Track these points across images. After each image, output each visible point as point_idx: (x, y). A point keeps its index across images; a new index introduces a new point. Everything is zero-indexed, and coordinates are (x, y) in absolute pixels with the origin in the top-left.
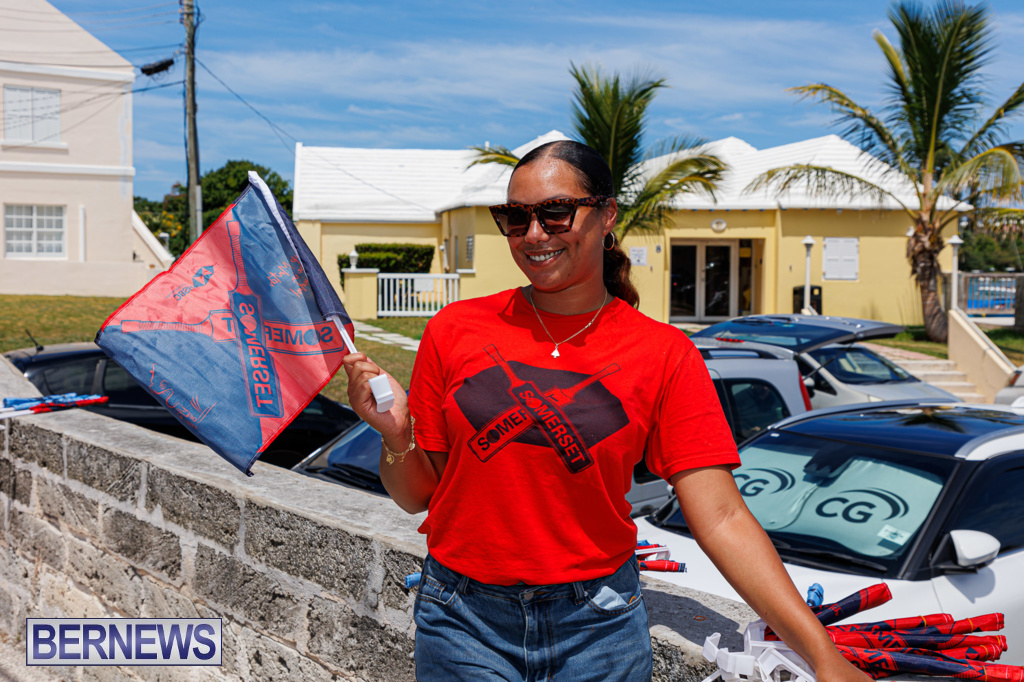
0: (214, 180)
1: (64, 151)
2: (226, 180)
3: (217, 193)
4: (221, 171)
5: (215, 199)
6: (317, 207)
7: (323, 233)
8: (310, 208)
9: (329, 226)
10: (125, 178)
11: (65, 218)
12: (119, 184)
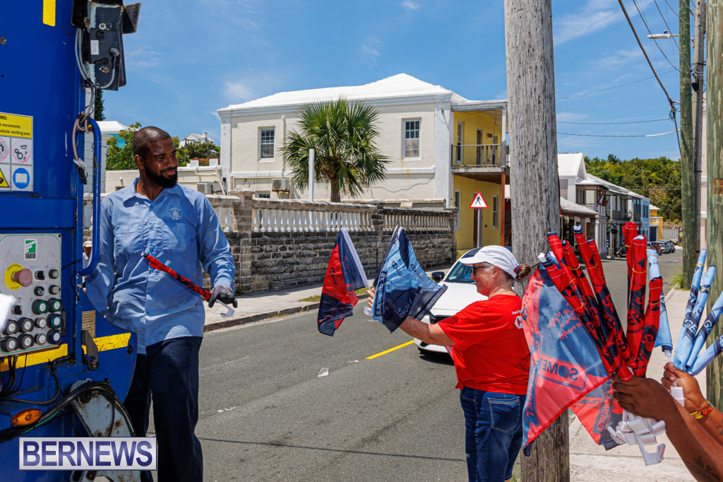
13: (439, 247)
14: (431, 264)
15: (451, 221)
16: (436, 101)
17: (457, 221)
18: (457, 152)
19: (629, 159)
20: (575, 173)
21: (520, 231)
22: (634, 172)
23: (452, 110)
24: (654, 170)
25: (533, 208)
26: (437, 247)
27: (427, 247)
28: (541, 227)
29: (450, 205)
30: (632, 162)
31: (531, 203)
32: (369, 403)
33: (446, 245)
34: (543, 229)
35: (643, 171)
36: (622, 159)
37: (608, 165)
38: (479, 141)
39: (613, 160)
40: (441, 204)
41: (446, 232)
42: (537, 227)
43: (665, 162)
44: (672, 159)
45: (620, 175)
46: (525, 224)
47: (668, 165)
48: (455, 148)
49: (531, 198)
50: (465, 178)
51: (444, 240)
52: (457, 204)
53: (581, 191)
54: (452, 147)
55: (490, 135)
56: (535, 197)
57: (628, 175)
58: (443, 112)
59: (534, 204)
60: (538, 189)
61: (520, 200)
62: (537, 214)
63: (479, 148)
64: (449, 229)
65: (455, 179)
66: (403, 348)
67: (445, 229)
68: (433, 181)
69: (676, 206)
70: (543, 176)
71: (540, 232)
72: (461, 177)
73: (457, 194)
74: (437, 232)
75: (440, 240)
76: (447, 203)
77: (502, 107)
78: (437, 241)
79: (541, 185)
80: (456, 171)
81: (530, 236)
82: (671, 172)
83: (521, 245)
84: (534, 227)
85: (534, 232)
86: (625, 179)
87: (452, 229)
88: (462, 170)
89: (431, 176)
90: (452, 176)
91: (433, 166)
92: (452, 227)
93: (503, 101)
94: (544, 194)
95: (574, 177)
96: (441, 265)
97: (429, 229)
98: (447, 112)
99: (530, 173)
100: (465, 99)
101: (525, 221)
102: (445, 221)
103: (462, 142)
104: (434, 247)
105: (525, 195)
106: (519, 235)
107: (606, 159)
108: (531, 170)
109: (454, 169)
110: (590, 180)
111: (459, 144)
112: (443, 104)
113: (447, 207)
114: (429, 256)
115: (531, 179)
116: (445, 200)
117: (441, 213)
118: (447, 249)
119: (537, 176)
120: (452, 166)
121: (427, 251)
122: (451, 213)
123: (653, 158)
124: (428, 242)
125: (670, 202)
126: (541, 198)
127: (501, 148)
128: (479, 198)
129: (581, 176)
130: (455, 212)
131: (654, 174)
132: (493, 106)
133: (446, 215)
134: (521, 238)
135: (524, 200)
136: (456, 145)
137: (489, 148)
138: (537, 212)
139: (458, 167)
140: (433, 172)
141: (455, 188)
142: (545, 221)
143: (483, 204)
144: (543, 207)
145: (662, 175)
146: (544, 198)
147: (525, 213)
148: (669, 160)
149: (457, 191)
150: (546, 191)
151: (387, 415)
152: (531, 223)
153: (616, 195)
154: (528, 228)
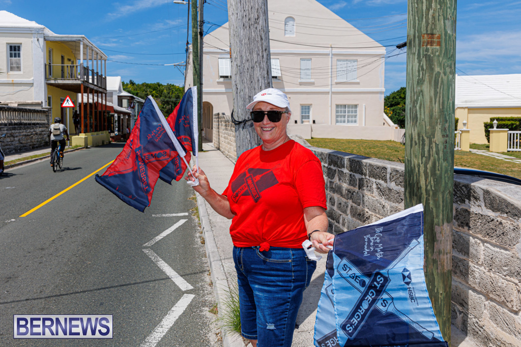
0: (395, 95)
1: (358, 83)
2: (400, 95)
3: (396, 100)
4: (398, 92)
5: (395, 103)
6: (466, 102)
7: (469, 113)
8: (462, 102)
9: (471, 110)
10: (381, 93)
11: (358, 109)
12: (379, 95)
13: (40, 134)
14: (35, 146)
15: (47, 116)
16: (33, 32)
17: (51, 116)
18: (49, 69)
19: (141, 83)
20: (117, 88)
21: (246, 85)
22: (144, 90)
23: (45, 39)
24: (154, 90)
25: (257, 64)
26: (38, 134)
27: (32, 134)
28: (263, 81)
29: (45, 106)
30: (143, 85)
31: (255, 60)
32: (43, 252)
33: (44, 133)
34: (265, 83)
35: (148, 90)
36: (137, 83)
37: (129, 86)
38: (63, 63)
39: (132, 83)
40: (40, 104)
41: (44, 124)
42: (260, 81)
43: (159, 85)
44: (163, 84)
45: (136, 92)
46: (250, 78)
47: (161, 87)
48: (47, 67)
49: (255, 55)
50: (55, 88)
51: (43, 129)
52: (49, 105)
53: (120, 99)
54: (46, 65)
55: (69, 60)
56: (258, 55)
57: (141, 92)
58: (38, 40)
59: (258, 61)
60: (260, 48)
61: (245, 58)
62: (260, 71)
63: (63, 67)
64: (46, 122)
65: (48, 88)
66: (46, 205)
67: (43, 122)
68: (33, 88)
69: (166, 110)
70: (263, 38)
71: (263, 85)
72: (52, 87)
73: (49, 98)
74: (38, 124)
75: (40, 129)
76: (44, 104)
77: (80, 40)
78: (38, 130)
79: (262, 45)
80: (49, 82)
81: (255, 89)
82: (162, 91)
83: (247, 97)
84: (258, 80)
85: (258, 85)
86: (139, 94)
87: (48, 122)
88: (52, 82)
89: (31, 85)
90: (46, 86)
91: (32, 78)
92: (48, 120)
93: (81, 36)
94: (264, 53)
95: (116, 91)
96: (42, 146)
97: (33, 122)
98: (41, 40)
99: (253, 34)
100: (53, 33)
101: (250, 76)
102: (43, 117)
103: (51, 63)
104: (36, 134)
105: (250, 53)
106: (245, 88)
107: (129, 82)
108: (254, 31)
109: (48, 80)
110: (124, 93)
111: (50, 64)
112: (38, 35)
113: (44, 107)
114: (33, 140)
115: (254, 39)
116: (42, 102)
117: (41, 111)
118: (45, 136)
119: (259, 37)
120: (46, 78)
121: (32, 137)
122: (47, 111)
123: (153, 83)
124: (32, 130)
125: (163, 108)
126: (263, 56)
127: (80, 68)
128: (68, 100)
129: (120, 91)
130: (50, 110)
131: (154, 92)
132: (74, 39)
133: (44, 112)
134: (247, 90)
135: (249, 58)
136: (48, 64)
137: (69, 67)
138: (260, 68)
139: (50, 79)
140: (32, 82)
141: (48, 94)
142: (266, 76)
143: (71, 104)
144: (264, 64)
145: (158, 92)
146: (265, 56)
147: (250, 69)
148: (161, 84)
149: (50, 96)
150: (266, 50)
151: (65, 260)
152: (255, 77)
153: (138, 102)
154: (253, 81)
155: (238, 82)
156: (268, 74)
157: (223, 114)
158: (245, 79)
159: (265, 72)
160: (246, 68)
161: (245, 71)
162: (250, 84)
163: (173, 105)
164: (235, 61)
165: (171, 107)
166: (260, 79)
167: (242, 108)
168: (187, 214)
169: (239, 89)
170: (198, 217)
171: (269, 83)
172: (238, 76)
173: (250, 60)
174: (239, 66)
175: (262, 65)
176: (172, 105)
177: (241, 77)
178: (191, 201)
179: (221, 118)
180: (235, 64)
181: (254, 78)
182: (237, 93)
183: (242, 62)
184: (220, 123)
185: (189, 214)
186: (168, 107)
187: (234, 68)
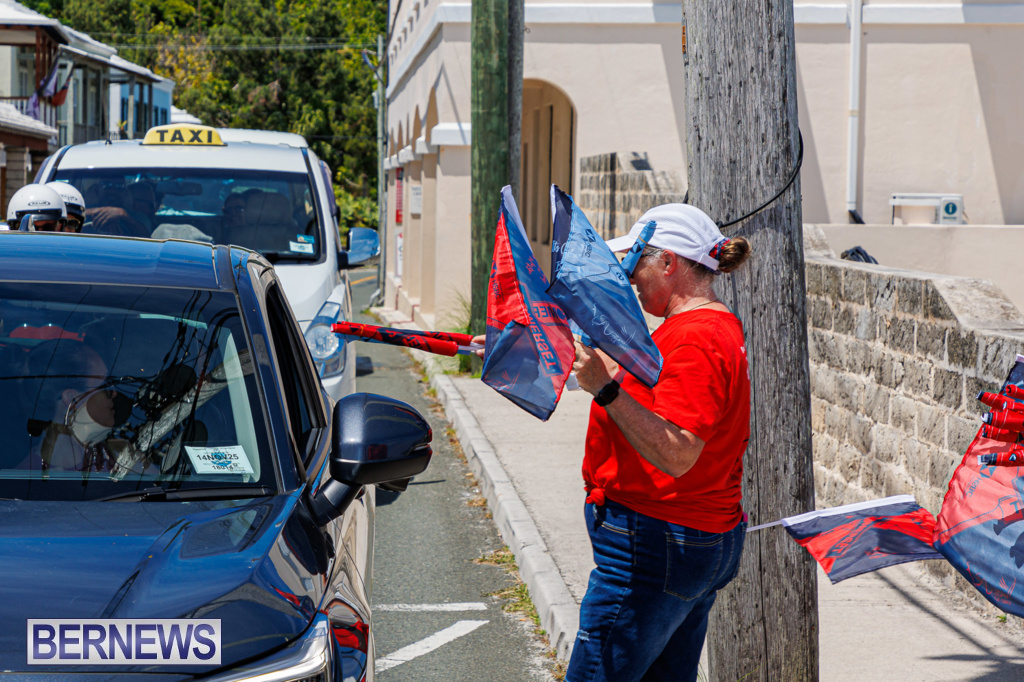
21: (723, 129)
25: (755, 74)
28: (770, 120)
31: (750, 63)
42: (763, 120)
46: (736, 111)
49: (750, 51)
56: (759, 49)
59: (757, 66)
60: (765, 31)
61: (722, 56)
71: (770, 130)
79: (770, 22)
81: (746, 141)
83: (726, 162)
84: (757, 119)
85: (757, 130)
94: (776, 43)
101: (736, 105)
105: (737, 44)
106: (720, 137)
115: (750, 6)
126: (772, 53)
134: (726, 144)
135: (733, 57)
138: (763, 85)
142: (779, 105)
144: (775, 74)
147: (735, 88)
152: (748, 109)
153: (84, 63)
154: (743, 121)
155: (702, 120)
156: (784, 101)
157: (641, 164)
158: (721, 115)
159: (777, 96)
160: (725, 83)
161: (722, 92)
162: (736, 128)
163: (293, 81)
164: (696, 63)
165: (282, 97)
166: (762, 114)
167: (712, 190)
168: (481, 606)
169: (704, 140)
170: (533, 614)
171: (787, 124)
172: (703, 103)
173: (736, 63)
174: (707, 79)
175: (769, 78)
176: (284, 85)
177: (710, 108)
178: (490, 569)
179: (626, 180)
180: (697, 70)
181: (745, 113)
182: (699, 150)
183: (713, 68)
184: (619, 214)
185: (491, 606)
186: (258, 91)
187: (694, 83)
